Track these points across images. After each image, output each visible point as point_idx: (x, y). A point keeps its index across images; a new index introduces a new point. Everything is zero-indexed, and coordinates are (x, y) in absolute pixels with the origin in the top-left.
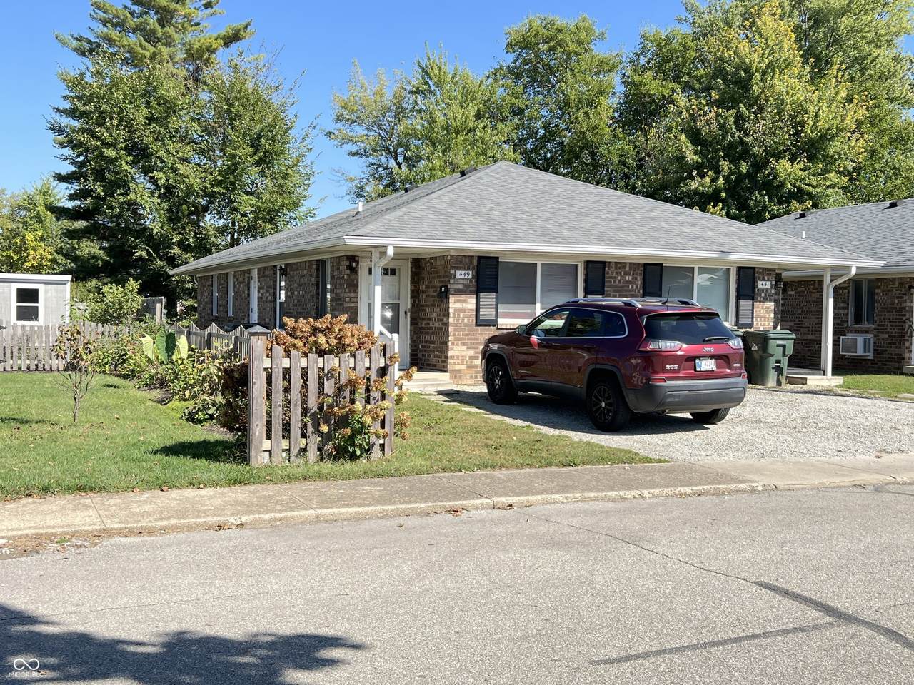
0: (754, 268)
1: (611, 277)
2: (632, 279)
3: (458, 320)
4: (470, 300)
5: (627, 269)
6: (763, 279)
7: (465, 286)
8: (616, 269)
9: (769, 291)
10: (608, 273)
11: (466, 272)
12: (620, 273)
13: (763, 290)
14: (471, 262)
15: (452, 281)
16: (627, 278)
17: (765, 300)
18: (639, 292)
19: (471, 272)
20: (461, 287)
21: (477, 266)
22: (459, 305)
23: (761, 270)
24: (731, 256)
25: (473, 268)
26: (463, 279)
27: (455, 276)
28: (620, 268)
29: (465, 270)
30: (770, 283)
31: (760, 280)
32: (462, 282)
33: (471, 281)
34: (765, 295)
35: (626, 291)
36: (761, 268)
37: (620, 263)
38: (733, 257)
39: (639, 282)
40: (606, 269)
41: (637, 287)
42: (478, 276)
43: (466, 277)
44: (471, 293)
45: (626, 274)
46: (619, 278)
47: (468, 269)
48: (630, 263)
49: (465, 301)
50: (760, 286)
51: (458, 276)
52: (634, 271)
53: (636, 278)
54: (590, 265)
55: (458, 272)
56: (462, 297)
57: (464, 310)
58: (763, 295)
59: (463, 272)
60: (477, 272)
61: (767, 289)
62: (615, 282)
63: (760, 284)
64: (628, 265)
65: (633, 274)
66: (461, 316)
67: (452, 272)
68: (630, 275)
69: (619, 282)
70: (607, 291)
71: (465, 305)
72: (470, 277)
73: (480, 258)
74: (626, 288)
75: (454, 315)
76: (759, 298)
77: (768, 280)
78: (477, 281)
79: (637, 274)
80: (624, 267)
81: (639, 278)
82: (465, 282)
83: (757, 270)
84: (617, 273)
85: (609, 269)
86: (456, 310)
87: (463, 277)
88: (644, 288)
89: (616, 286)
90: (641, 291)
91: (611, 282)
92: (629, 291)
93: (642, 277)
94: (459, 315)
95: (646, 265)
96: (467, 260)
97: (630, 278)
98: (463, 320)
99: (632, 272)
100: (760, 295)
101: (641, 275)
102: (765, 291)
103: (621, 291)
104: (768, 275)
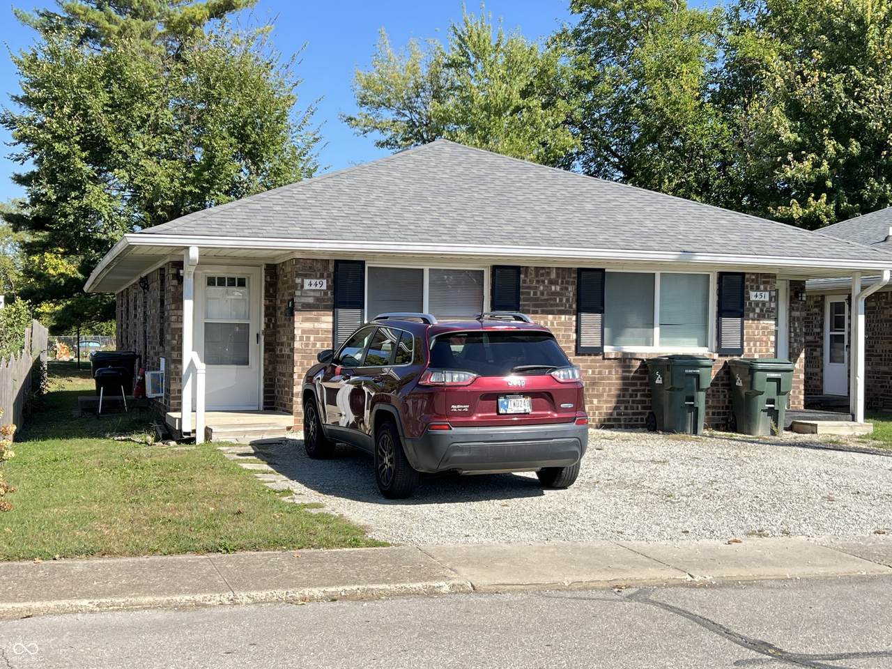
0: (743, 274)
1: (529, 288)
2: (561, 289)
3: (307, 345)
4: (324, 318)
5: (553, 276)
6: (758, 289)
7: (317, 299)
8: (537, 276)
9: (767, 305)
10: (525, 282)
11: (318, 281)
12: (543, 282)
13: (757, 303)
14: (326, 268)
15: (298, 293)
16: (553, 288)
17: (761, 317)
18: (571, 306)
19: (325, 281)
20: (311, 300)
21: (334, 272)
22: (308, 325)
23: (753, 277)
24: (699, 258)
25: (329, 276)
26: (314, 290)
27: (302, 286)
28: (542, 275)
29: (316, 278)
30: (767, 294)
31: (752, 288)
32: (312, 294)
33: (326, 294)
34: (762, 310)
35: (552, 305)
36: (753, 274)
37: (543, 268)
38: (700, 258)
39: (571, 294)
40: (522, 276)
41: (568, 300)
42: (336, 286)
43: (318, 287)
44: (326, 308)
45: (552, 282)
46: (542, 288)
47: (322, 277)
48: (557, 269)
49: (317, 320)
50: (753, 298)
51: (306, 287)
52: (564, 278)
53: (567, 289)
54: (498, 271)
55: (307, 282)
56: (314, 314)
57: (316, 331)
58: (758, 310)
59: (313, 281)
60: (334, 281)
61: (764, 303)
62: (535, 293)
63: (753, 296)
64: (554, 271)
65: (562, 283)
66: (312, 339)
67: (298, 281)
68: (558, 284)
69: (542, 293)
70: (524, 305)
71: (317, 325)
72: (324, 287)
73: (337, 262)
74: (552, 302)
75: (301, 338)
76: (751, 315)
77: (765, 290)
78: (334, 293)
79: (567, 283)
80: (548, 274)
81: (572, 289)
82: (318, 294)
83: (747, 276)
84: (538, 282)
85: (526, 276)
86: (304, 332)
87: (313, 287)
88: (578, 302)
89: (537, 299)
90: (574, 306)
91: (529, 293)
92: (557, 305)
93: (575, 287)
94: (308, 338)
95: (580, 271)
96: (319, 266)
97: (558, 288)
98: (314, 345)
99: (560, 281)
100: (754, 311)
101: (573, 283)
102: (760, 305)
103: (545, 305)
104: (764, 283)
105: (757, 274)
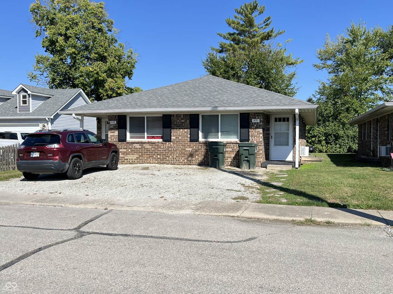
0: (249, 114)
1: (175, 121)
4: (116, 132)
5: (182, 117)
6: (255, 118)
7: (114, 127)
8: (177, 117)
9: (259, 124)
10: (173, 119)
12: (179, 119)
14: (116, 118)
15: (109, 125)
16: (182, 121)
17: (257, 128)
19: (115, 122)
20: (112, 127)
22: (112, 134)
23: (253, 114)
25: (117, 120)
26: (113, 124)
27: (110, 123)
30: (259, 120)
31: (253, 118)
33: (116, 125)
34: (257, 126)
39: (188, 123)
40: (172, 117)
41: (187, 125)
42: (118, 123)
44: (116, 129)
45: (182, 119)
46: (178, 121)
47: (115, 120)
49: (114, 132)
53: (186, 121)
54: (165, 116)
57: (114, 136)
59: (112, 122)
62: (176, 123)
63: (253, 121)
64: (182, 115)
65: (185, 119)
66: (113, 138)
69: (179, 123)
70: (173, 127)
71: (114, 134)
73: (118, 116)
74: (182, 125)
75: (110, 138)
77: (258, 118)
78: (118, 125)
79: (187, 119)
80: (180, 116)
81: (188, 121)
83: (251, 114)
84: (177, 119)
86: (111, 136)
89: (177, 125)
90: (189, 126)
91: (174, 123)
93: (189, 120)
96: (114, 117)
97: (184, 121)
98: (113, 140)
99: (184, 118)
100: (254, 126)
101: (189, 119)
102: (256, 124)
103: (180, 126)
104: (258, 116)
105: (255, 113)
